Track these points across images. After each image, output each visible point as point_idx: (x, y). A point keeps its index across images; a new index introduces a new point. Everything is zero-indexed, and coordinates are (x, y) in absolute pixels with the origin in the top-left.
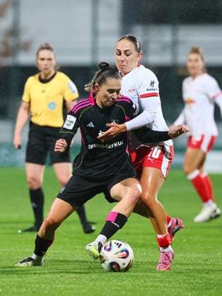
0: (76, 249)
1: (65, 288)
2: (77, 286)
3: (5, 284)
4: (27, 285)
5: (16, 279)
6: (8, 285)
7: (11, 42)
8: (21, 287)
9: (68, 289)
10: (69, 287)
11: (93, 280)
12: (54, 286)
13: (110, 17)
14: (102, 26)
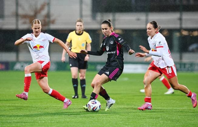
0: (74, 104)
1: (70, 121)
2: (75, 120)
3: (45, 119)
4: (54, 120)
5: (50, 117)
6: (47, 120)
7: (47, 20)
8: (52, 120)
9: (71, 121)
10: (72, 120)
11: (81, 117)
12: (66, 120)
13: (87, 9)
14: (84, 13)
